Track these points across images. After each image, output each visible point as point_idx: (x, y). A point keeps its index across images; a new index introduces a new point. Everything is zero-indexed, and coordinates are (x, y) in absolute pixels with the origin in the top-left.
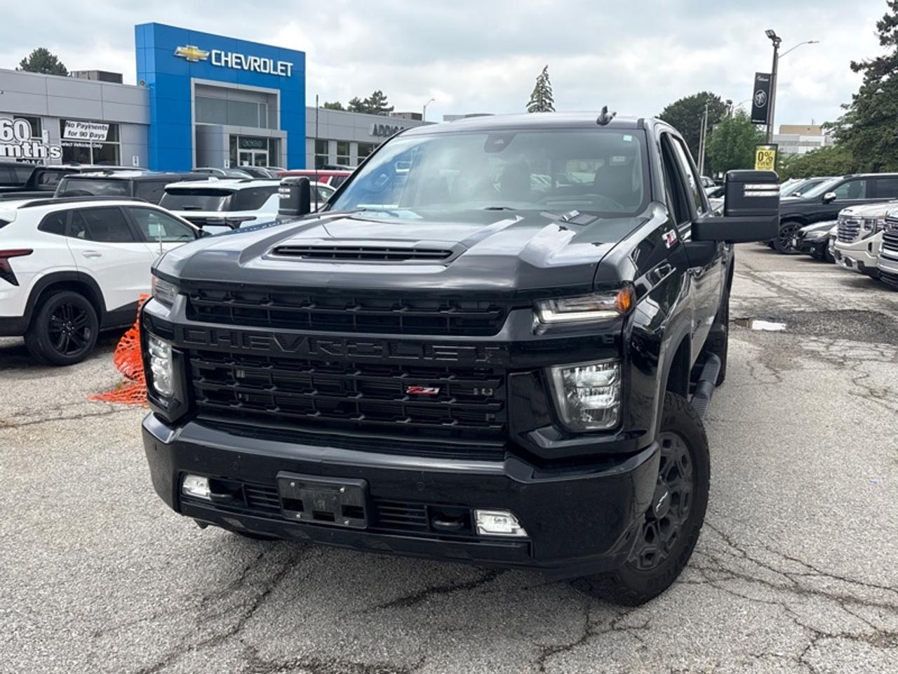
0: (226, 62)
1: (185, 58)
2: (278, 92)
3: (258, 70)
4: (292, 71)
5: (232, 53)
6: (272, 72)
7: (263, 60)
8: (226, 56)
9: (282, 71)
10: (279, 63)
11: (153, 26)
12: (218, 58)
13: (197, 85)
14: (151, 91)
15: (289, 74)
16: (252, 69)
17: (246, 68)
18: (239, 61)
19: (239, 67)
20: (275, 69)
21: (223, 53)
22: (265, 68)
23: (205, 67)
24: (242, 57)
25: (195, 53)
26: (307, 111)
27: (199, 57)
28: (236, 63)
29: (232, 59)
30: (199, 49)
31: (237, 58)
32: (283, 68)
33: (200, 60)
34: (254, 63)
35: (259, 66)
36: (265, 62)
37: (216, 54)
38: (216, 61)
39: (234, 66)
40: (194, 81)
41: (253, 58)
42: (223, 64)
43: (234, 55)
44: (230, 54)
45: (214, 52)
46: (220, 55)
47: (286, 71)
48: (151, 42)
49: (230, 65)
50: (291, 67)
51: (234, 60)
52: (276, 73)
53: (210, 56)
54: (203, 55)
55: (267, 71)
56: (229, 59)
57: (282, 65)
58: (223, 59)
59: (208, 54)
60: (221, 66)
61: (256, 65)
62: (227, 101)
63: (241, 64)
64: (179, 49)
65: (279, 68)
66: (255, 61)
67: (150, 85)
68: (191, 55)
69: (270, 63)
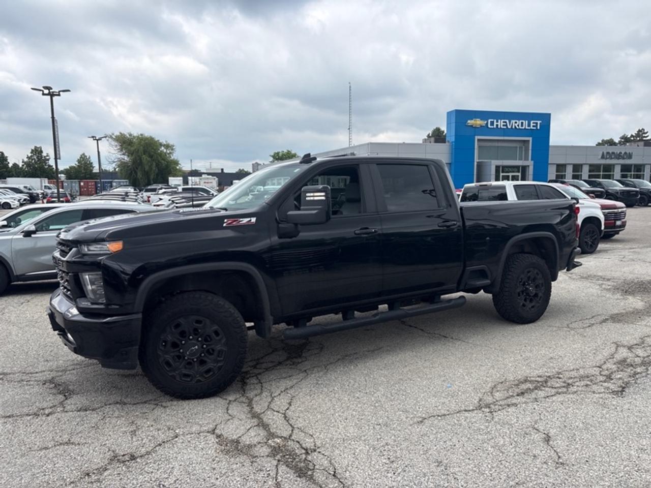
0: (497, 125)
1: (472, 126)
2: (530, 139)
3: (517, 127)
4: (540, 125)
5: (501, 119)
6: (527, 128)
7: (521, 121)
8: (497, 122)
9: (533, 126)
10: (532, 122)
11: (455, 112)
12: (492, 123)
13: (479, 140)
14: (452, 145)
15: (538, 128)
16: (514, 127)
17: (509, 127)
18: (505, 124)
19: (505, 127)
20: (529, 125)
21: (495, 121)
22: (522, 126)
23: (484, 130)
24: (507, 121)
25: (478, 122)
26: (550, 148)
27: (480, 124)
28: (503, 125)
29: (501, 124)
30: (481, 120)
31: (504, 122)
32: (535, 125)
33: (481, 126)
34: (516, 124)
35: (518, 126)
36: (522, 123)
37: (491, 122)
38: (491, 125)
39: (502, 127)
40: (477, 138)
41: (514, 121)
42: (495, 126)
43: (502, 121)
44: (499, 121)
45: (489, 121)
46: (493, 122)
47: (536, 126)
48: (453, 120)
49: (499, 127)
50: (540, 123)
51: (502, 124)
52: (529, 128)
53: (487, 123)
54: (483, 123)
55: (524, 128)
56: (499, 124)
57: (533, 123)
58: (495, 123)
59: (486, 122)
60: (494, 128)
61: (516, 125)
62: (498, 147)
63: (506, 125)
64: (469, 121)
65: (532, 124)
66: (516, 123)
67: (452, 142)
68: (476, 124)
69: (526, 123)
